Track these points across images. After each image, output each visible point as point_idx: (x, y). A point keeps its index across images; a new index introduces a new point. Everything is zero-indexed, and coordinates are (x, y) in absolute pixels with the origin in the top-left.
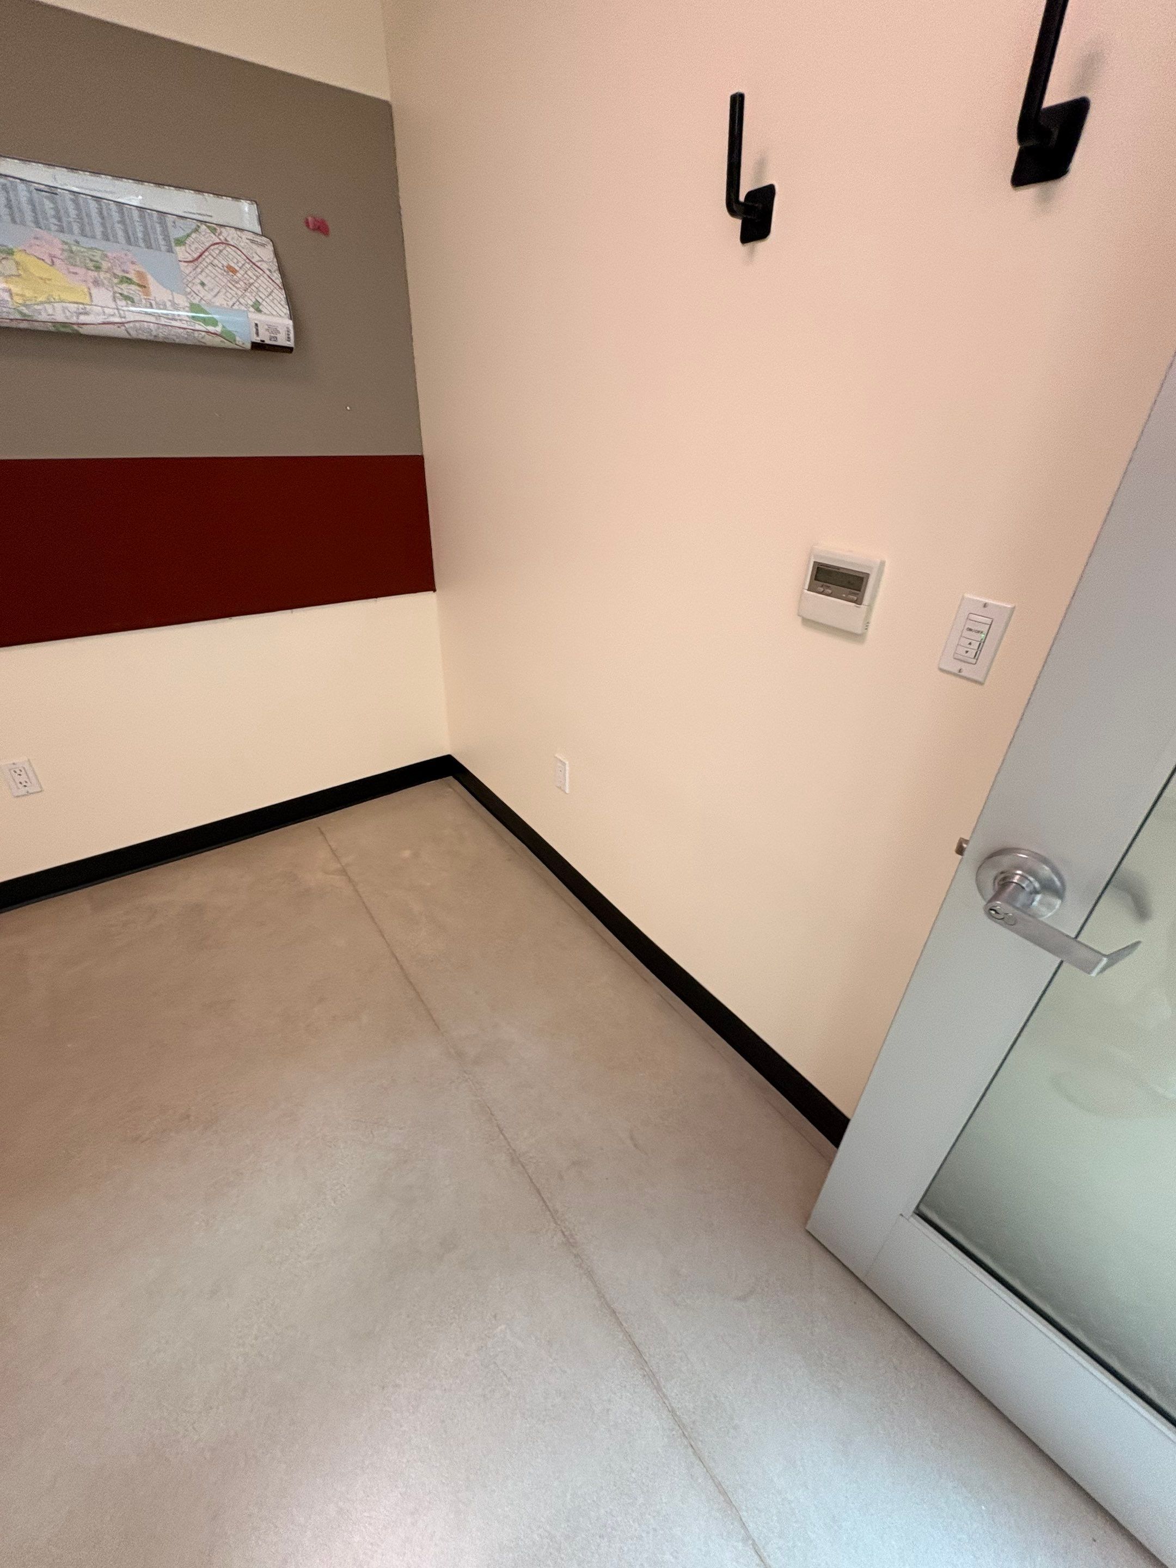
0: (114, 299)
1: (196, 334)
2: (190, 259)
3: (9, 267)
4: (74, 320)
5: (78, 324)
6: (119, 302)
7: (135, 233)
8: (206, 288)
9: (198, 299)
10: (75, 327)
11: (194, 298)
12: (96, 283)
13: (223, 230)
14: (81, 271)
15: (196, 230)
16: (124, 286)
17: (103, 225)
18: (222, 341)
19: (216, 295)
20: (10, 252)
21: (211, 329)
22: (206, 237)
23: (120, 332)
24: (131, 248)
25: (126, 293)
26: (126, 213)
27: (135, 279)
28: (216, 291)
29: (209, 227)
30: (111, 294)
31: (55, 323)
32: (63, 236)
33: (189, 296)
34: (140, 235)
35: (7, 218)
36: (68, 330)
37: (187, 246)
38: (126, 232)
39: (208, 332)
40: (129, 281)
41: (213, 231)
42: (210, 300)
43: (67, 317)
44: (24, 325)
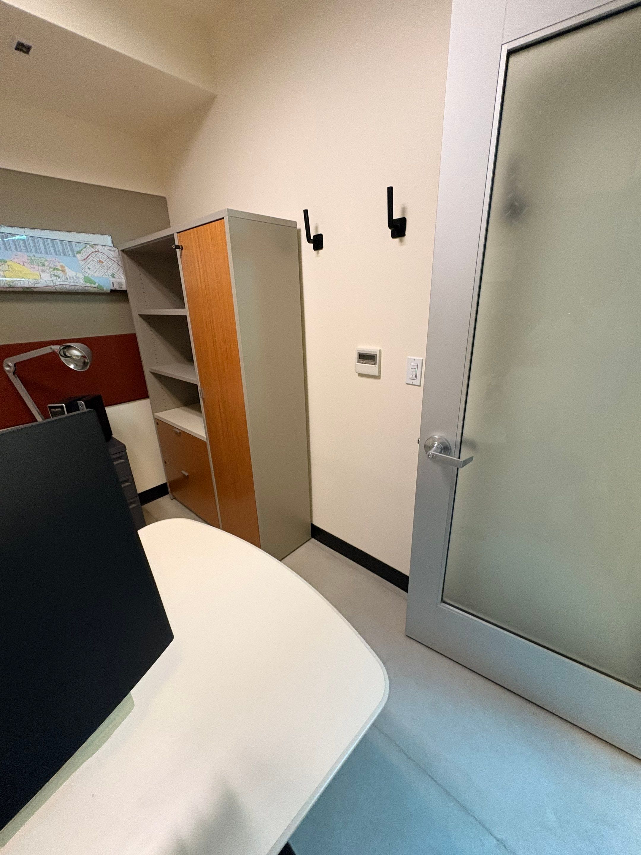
0: (51, 277)
1: (86, 288)
2: (83, 259)
3: (5, 267)
4: (33, 286)
5: (34, 288)
6: (53, 278)
7: (59, 251)
8: (91, 270)
9: (87, 274)
10: (33, 289)
11: (86, 274)
12: (43, 271)
13: (96, 246)
14: (37, 267)
15: (86, 247)
16: (55, 271)
17: (45, 248)
18: (97, 290)
19: (95, 272)
20: (6, 262)
21: (93, 285)
22: (90, 250)
23: (52, 289)
24: (57, 256)
25: (56, 274)
26: (55, 243)
27: (60, 268)
28: (95, 270)
29: (90, 246)
30: (49, 275)
31: (23, 288)
32: (28, 254)
33: (84, 274)
34: (61, 251)
35: (3, 249)
36: (30, 290)
37: (81, 254)
38: (55, 250)
39: (92, 287)
40: (57, 269)
41: (93, 247)
42: (93, 275)
43: (30, 285)
44: (11, 289)
